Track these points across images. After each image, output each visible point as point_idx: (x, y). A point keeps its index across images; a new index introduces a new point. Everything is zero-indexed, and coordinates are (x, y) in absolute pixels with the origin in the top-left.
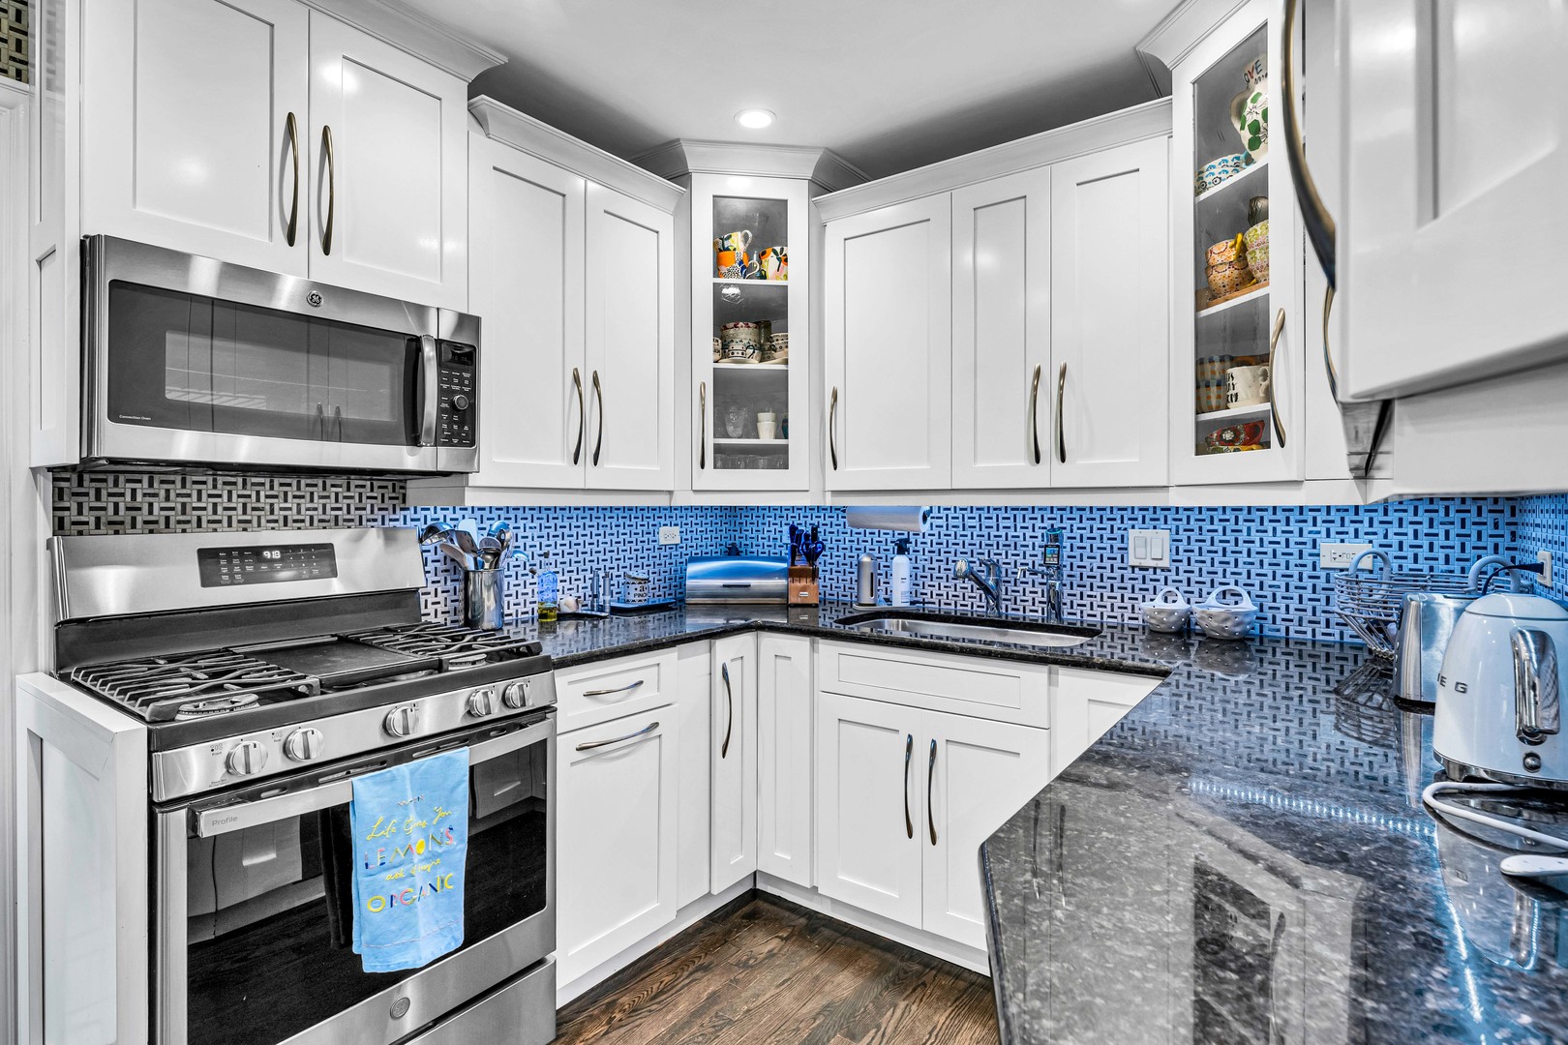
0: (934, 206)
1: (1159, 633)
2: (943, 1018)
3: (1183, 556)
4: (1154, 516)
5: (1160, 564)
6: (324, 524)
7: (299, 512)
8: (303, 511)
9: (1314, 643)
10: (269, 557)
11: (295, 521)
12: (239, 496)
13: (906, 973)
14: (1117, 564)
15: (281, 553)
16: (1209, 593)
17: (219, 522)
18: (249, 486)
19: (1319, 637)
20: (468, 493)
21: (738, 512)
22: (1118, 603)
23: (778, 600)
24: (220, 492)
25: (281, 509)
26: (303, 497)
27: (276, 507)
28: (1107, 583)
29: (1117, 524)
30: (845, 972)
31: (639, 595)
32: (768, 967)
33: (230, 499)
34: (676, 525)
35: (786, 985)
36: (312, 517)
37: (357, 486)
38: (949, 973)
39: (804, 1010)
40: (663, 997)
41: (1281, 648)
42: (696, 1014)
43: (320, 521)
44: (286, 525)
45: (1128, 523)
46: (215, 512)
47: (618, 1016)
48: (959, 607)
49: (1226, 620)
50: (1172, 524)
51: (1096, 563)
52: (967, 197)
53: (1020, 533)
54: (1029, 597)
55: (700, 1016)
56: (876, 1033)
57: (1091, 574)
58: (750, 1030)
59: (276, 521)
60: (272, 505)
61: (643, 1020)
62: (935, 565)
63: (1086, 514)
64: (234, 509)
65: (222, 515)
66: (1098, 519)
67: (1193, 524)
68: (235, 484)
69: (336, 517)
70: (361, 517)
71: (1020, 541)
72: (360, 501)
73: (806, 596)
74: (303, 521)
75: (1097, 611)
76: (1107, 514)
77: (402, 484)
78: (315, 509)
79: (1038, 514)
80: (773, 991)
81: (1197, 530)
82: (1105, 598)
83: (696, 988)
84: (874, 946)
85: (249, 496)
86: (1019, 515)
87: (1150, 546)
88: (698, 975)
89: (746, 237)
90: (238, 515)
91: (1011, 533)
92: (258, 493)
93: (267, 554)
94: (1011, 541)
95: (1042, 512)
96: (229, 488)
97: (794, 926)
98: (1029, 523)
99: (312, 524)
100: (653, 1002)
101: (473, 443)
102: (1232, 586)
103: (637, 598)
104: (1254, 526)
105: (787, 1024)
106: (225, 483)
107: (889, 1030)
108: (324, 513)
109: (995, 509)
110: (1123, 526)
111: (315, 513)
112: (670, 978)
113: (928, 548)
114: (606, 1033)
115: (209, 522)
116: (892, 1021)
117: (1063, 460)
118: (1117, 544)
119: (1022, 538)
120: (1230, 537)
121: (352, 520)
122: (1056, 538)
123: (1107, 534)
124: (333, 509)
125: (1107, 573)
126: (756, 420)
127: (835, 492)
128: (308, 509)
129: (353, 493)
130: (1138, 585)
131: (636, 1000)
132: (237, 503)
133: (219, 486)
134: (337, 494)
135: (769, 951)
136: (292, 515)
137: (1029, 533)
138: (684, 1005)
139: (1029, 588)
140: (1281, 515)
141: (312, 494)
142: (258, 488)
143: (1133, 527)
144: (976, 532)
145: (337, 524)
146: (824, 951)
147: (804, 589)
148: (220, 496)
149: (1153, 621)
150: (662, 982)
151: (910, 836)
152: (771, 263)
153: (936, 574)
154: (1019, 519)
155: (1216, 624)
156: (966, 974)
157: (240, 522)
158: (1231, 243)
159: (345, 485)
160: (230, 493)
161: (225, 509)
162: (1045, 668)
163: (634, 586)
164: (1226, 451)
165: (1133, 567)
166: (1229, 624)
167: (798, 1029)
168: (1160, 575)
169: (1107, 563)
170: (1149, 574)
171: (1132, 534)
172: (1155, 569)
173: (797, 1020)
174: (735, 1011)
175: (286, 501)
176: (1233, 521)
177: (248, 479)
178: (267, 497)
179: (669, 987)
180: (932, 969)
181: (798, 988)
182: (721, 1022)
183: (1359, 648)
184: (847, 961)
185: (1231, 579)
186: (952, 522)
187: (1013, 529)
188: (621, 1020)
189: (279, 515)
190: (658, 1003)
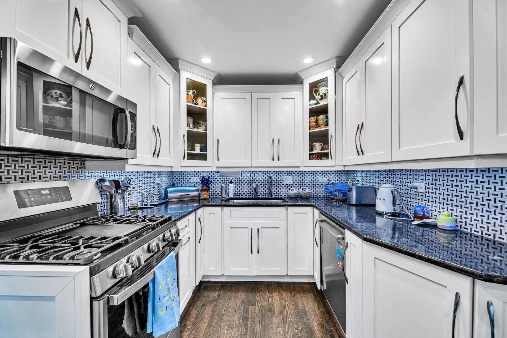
0: (247, 95)
1: (293, 198)
2: (268, 294)
3: (295, 181)
4: (289, 173)
5: (291, 183)
6: (56, 179)
7: (45, 174)
8: (47, 173)
9: (322, 197)
10: (44, 193)
11: (44, 178)
12: (19, 167)
13: (253, 287)
14: (282, 183)
15: (49, 191)
16: (300, 189)
17: (11, 178)
18: (24, 162)
19: (319, 196)
20: (127, 166)
21: (174, 173)
22: (282, 192)
23: (197, 198)
24: (10, 165)
25: (38, 172)
26: (47, 167)
27: (36, 172)
28: (280, 188)
29: (282, 175)
30: (240, 292)
31: (157, 200)
32: (221, 298)
33: (15, 168)
34: (160, 177)
35: (228, 301)
36: (50, 176)
37: (68, 163)
38: (261, 284)
39: (238, 305)
40: (199, 317)
41: (312, 199)
42: (212, 317)
43: (54, 177)
44: (40, 179)
45: (284, 175)
46: (8, 174)
47: (190, 327)
48: (245, 196)
49: (307, 194)
50: (293, 175)
51: (277, 184)
52: (256, 95)
53: (260, 177)
54: (262, 192)
55: (213, 317)
56: (257, 302)
57: (276, 186)
58: (229, 314)
59: (36, 178)
60: (34, 170)
61: (198, 325)
62: (238, 186)
63: (275, 173)
64: (17, 172)
65: (12, 175)
66: (278, 174)
67: (297, 175)
68: (17, 161)
69: (60, 175)
70: (69, 175)
71: (260, 179)
72: (69, 169)
73: (206, 196)
74: (47, 177)
75: (278, 194)
76: (280, 173)
77: (84, 162)
78: (52, 172)
79: (264, 173)
80: (227, 304)
81: (298, 176)
82: (279, 191)
83: (206, 311)
84: (241, 284)
85: (24, 167)
86: (260, 173)
87: (289, 179)
88: (204, 307)
89: (193, 93)
90: (19, 175)
91: (258, 177)
92: (28, 165)
93: (43, 192)
94: (258, 179)
95: (265, 172)
96: (15, 163)
97: (219, 286)
98: (262, 175)
99: (50, 178)
100: (197, 319)
101: (135, 148)
102: (304, 187)
103: (157, 201)
104: (308, 175)
105: (237, 309)
106: (13, 161)
107: (260, 300)
108: (55, 174)
109: (254, 172)
110: (283, 175)
111: (52, 174)
112: (197, 311)
113: (236, 182)
114: (190, 333)
115: (6, 178)
116: (259, 298)
117: (279, 160)
118: (282, 179)
119: (261, 178)
120: (304, 177)
121: (66, 177)
122: (271, 178)
123: (280, 177)
124: (59, 172)
125: (280, 186)
126: (194, 146)
127: (217, 167)
128: (49, 172)
129: (67, 166)
130: (286, 188)
131: (192, 321)
132: (19, 170)
133: (10, 162)
134: (60, 166)
135: (218, 295)
136: (43, 175)
137: (262, 177)
138: (207, 317)
139: (262, 190)
140: (312, 173)
141: (50, 166)
142: (28, 163)
143: (285, 175)
144: (249, 177)
145: (60, 178)
146: (231, 290)
147: (205, 194)
148: (10, 166)
149: (293, 195)
150: (195, 313)
151: (252, 253)
152: (200, 101)
153: (239, 188)
154: (260, 174)
155: (305, 195)
156: (265, 283)
157: (20, 178)
158: (314, 118)
159: (63, 163)
160: (15, 165)
161: (13, 172)
162: (285, 207)
163: (156, 197)
164: (313, 160)
165: (285, 184)
166: (308, 195)
167: (240, 309)
168: (291, 186)
169: (280, 184)
170: (288, 185)
171: (285, 177)
172: (289, 184)
173: (238, 308)
174: (222, 312)
175: (40, 169)
176: (304, 174)
177: (23, 159)
178: (32, 167)
179: (198, 314)
180: (257, 284)
181: (232, 300)
182: (220, 316)
183: (329, 197)
184: (238, 291)
185: (304, 186)
186: (247, 175)
187: (258, 176)
188: (192, 328)
189: (37, 175)
190: (199, 319)
